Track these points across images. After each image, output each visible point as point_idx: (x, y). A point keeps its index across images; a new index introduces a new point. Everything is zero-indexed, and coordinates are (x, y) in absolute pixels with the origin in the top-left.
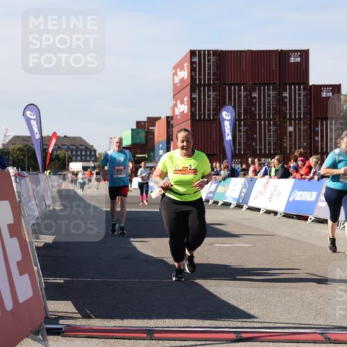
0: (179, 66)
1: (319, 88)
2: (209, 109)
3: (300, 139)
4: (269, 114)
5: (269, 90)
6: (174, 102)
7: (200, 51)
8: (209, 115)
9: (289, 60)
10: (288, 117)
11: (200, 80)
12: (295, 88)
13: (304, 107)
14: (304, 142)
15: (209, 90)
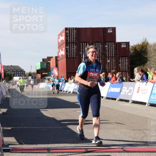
0: (60, 35)
1: (120, 44)
2: (74, 53)
3: (112, 65)
4: (99, 55)
5: (99, 44)
6: (59, 50)
7: (69, 28)
8: (74, 55)
9: (107, 32)
10: (107, 56)
11: (70, 40)
12: (110, 44)
13: (114, 52)
14: (114, 67)
15: (73, 45)
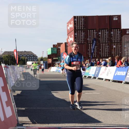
0: (69, 22)
1: (125, 30)
2: (82, 39)
3: (118, 50)
4: (106, 41)
5: (105, 31)
6: (68, 37)
7: (77, 17)
8: (82, 42)
9: (113, 19)
10: (113, 42)
11: (78, 28)
12: (116, 30)
13: (119, 38)
14: (120, 52)
15: (81, 32)
